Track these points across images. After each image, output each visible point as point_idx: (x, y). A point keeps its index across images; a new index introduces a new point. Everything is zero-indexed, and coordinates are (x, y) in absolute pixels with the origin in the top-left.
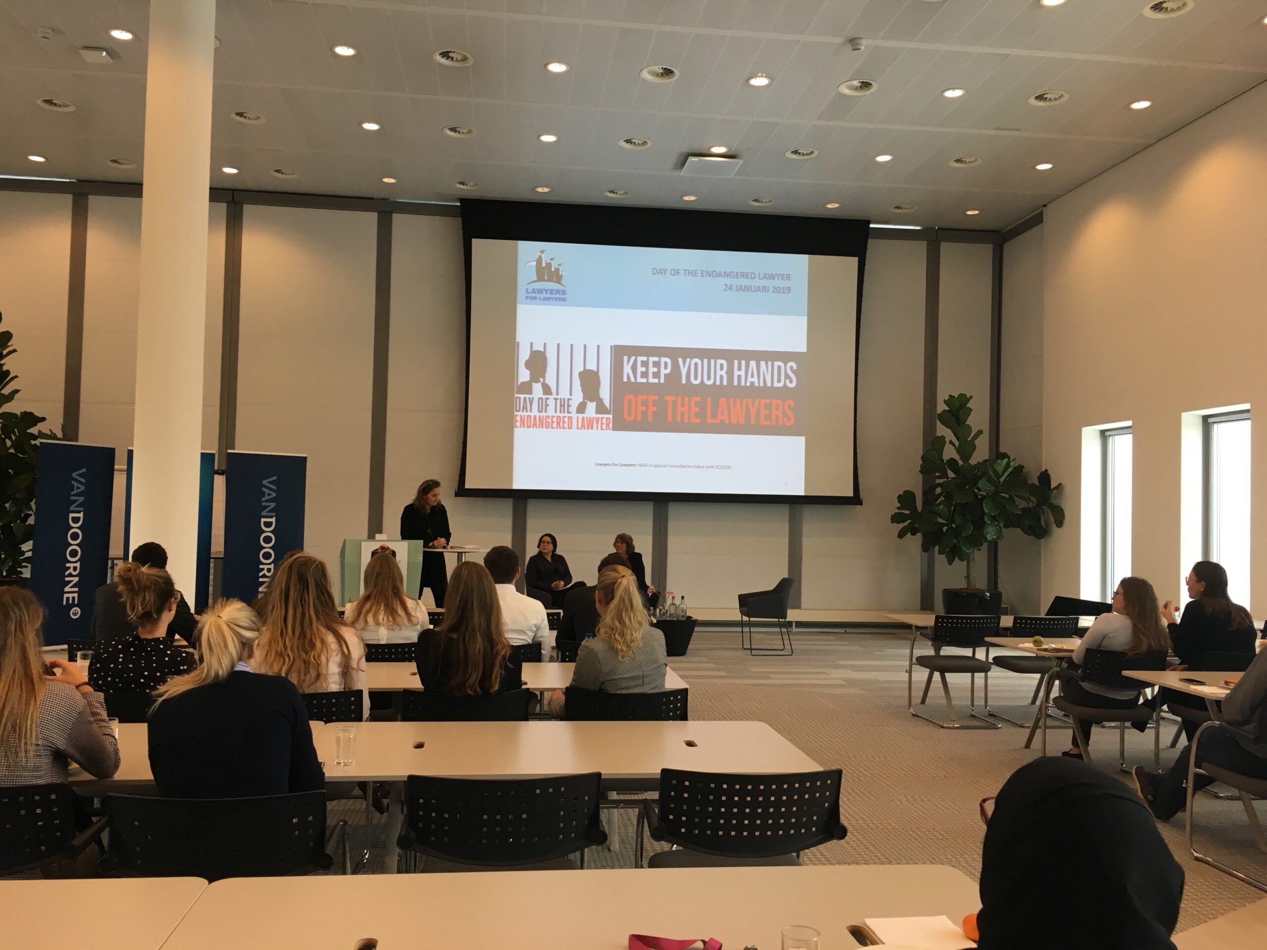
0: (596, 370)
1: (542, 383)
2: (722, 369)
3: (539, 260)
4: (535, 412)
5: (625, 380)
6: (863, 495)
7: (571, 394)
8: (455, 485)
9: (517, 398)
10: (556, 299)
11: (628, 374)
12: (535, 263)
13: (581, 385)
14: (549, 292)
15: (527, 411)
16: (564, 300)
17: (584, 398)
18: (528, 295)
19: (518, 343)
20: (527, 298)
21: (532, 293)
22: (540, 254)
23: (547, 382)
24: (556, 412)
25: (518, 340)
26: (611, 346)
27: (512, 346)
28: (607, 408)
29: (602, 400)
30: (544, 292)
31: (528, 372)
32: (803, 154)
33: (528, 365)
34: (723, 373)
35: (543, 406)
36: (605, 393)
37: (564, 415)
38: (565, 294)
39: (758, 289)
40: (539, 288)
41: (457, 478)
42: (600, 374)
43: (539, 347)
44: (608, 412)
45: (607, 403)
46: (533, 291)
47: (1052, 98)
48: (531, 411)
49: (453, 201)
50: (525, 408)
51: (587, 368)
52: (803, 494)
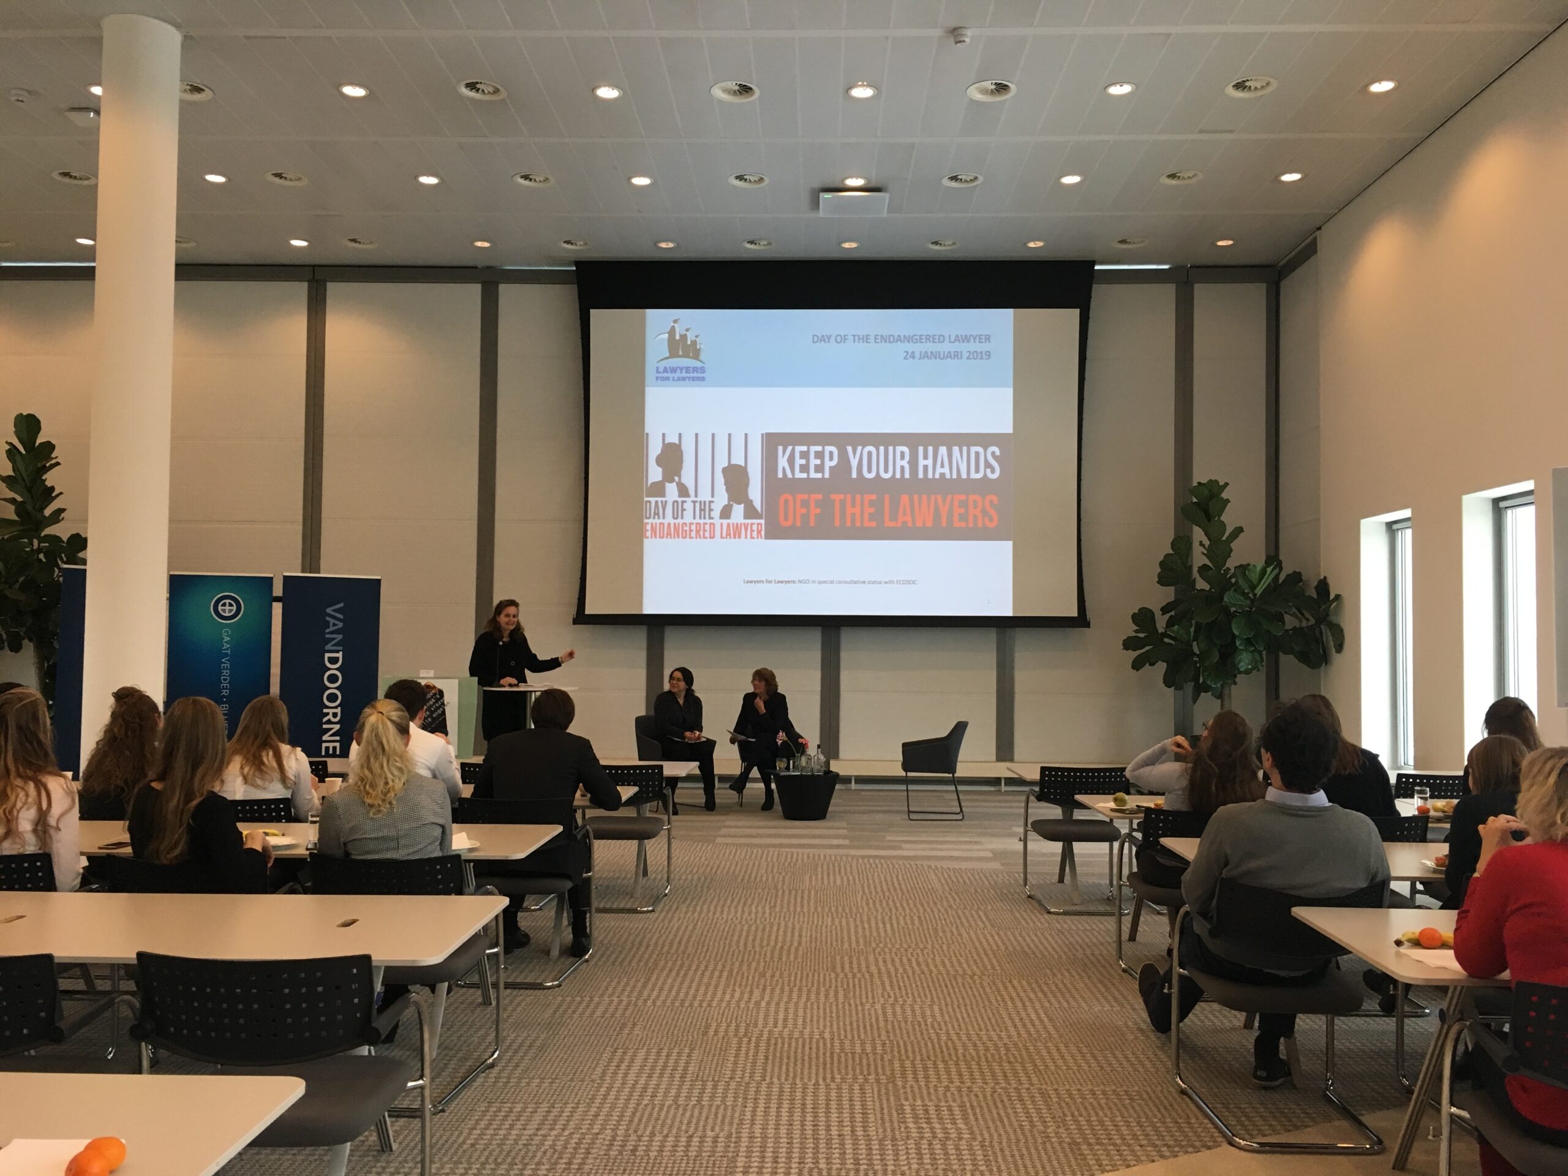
0: (743, 465)
1: (677, 483)
2: (902, 458)
3: (672, 332)
4: (669, 519)
5: (780, 475)
6: (1090, 615)
7: (713, 496)
8: (573, 611)
9: (647, 501)
10: (693, 379)
11: (784, 469)
12: (667, 335)
13: (726, 484)
14: (684, 371)
15: (659, 518)
16: (703, 379)
17: (730, 499)
18: (660, 375)
19: (647, 434)
20: (657, 378)
21: (664, 372)
22: (672, 324)
23: (683, 481)
24: (694, 518)
25: (647, 431)
26: (762, 435)
27: (639, 439)
28: (757, 511)
29: (751, 501)
30: (678, 371)
31: (660, 470)
32: (966, 181)
33: (659, 461)
34: (905, 463)
35: (678, 510)
36: (755, 493)
37: (705, 521)
38: (704, 372)
39: (949, 356)
40: (672, 366)
41: (576, 601)
42: (749, 470)
43: (672, 439)
44: (759, 517)
45: (758, 505)
46: (665, 370)
47: (1259, 87)
48: (664, 518)
49: (569, 265)
50: (657, 514)
51: (733, 462)
52: (1011, 614)
